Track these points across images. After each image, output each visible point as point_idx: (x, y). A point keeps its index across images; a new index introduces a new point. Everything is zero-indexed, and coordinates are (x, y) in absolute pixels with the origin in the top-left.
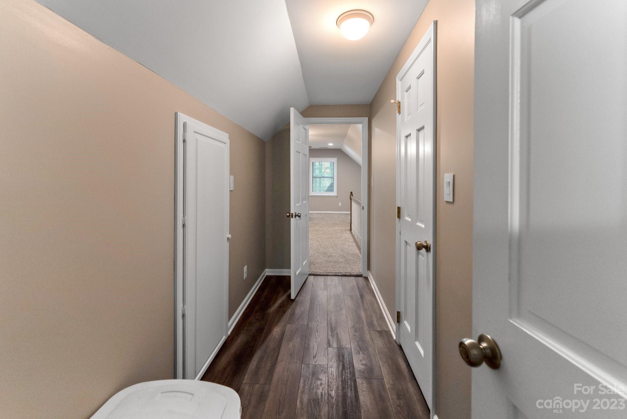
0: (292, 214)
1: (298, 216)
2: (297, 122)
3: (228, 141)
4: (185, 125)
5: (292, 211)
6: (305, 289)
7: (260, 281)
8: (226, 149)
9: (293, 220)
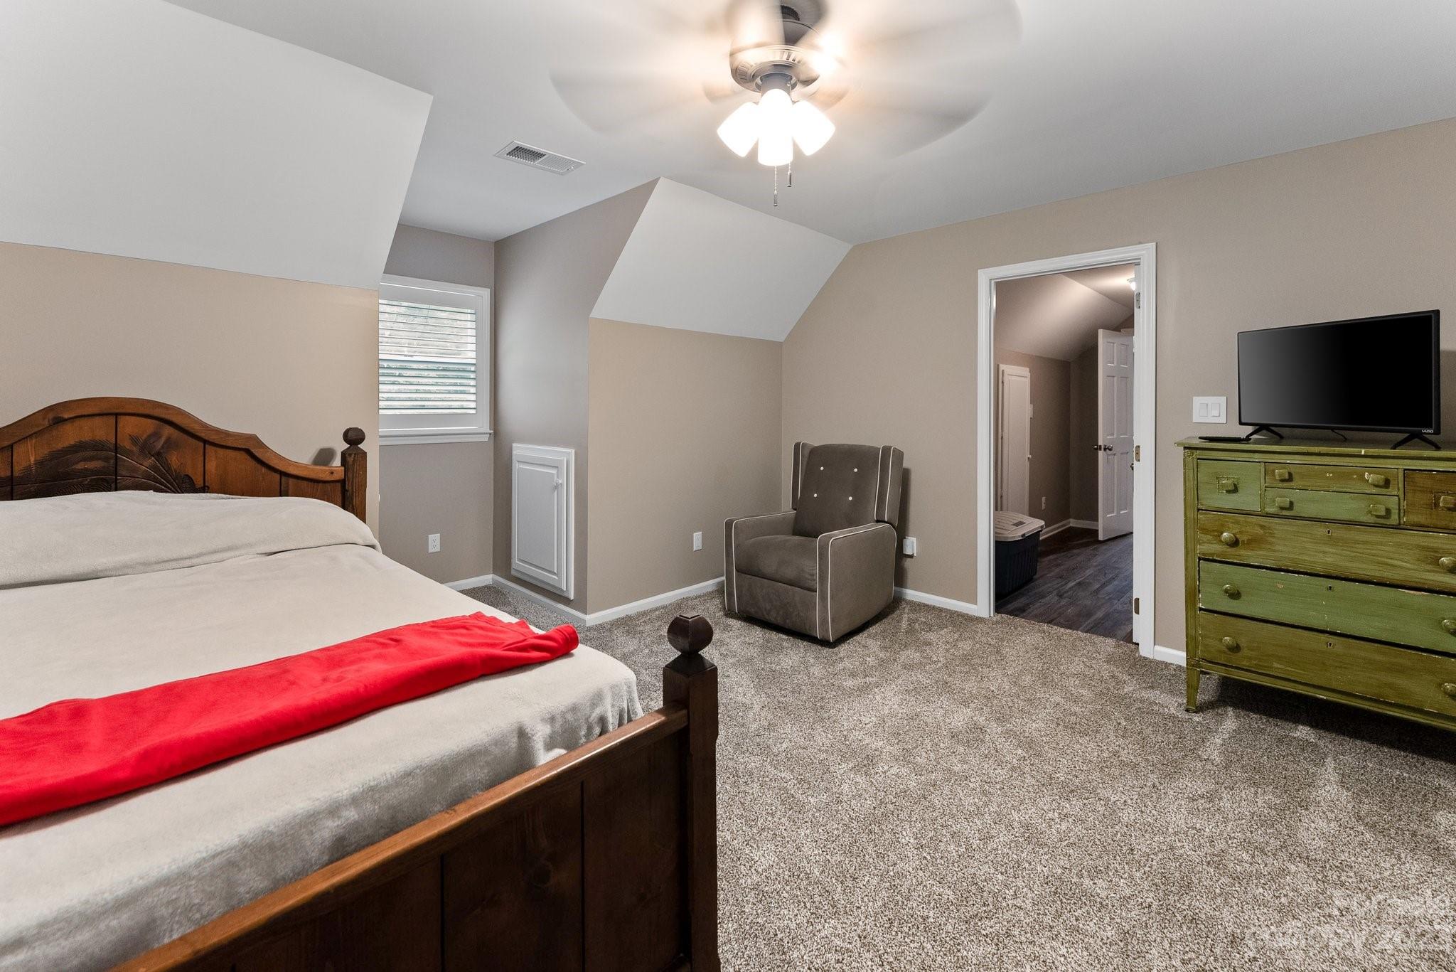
0: (1100, 446)
1: (1108, 448)
2: (1122, 344)
3: (1028, 374)
4: (1003, 371)
5: (1100, 443)
6: (1119, 541)
7: (1058, 528)
8: (1028, 381)
9: (1101, 453)
